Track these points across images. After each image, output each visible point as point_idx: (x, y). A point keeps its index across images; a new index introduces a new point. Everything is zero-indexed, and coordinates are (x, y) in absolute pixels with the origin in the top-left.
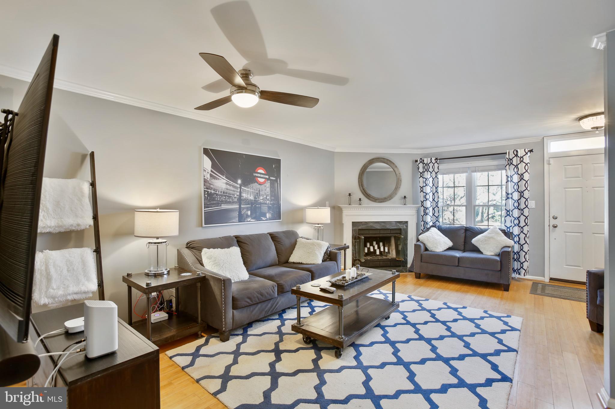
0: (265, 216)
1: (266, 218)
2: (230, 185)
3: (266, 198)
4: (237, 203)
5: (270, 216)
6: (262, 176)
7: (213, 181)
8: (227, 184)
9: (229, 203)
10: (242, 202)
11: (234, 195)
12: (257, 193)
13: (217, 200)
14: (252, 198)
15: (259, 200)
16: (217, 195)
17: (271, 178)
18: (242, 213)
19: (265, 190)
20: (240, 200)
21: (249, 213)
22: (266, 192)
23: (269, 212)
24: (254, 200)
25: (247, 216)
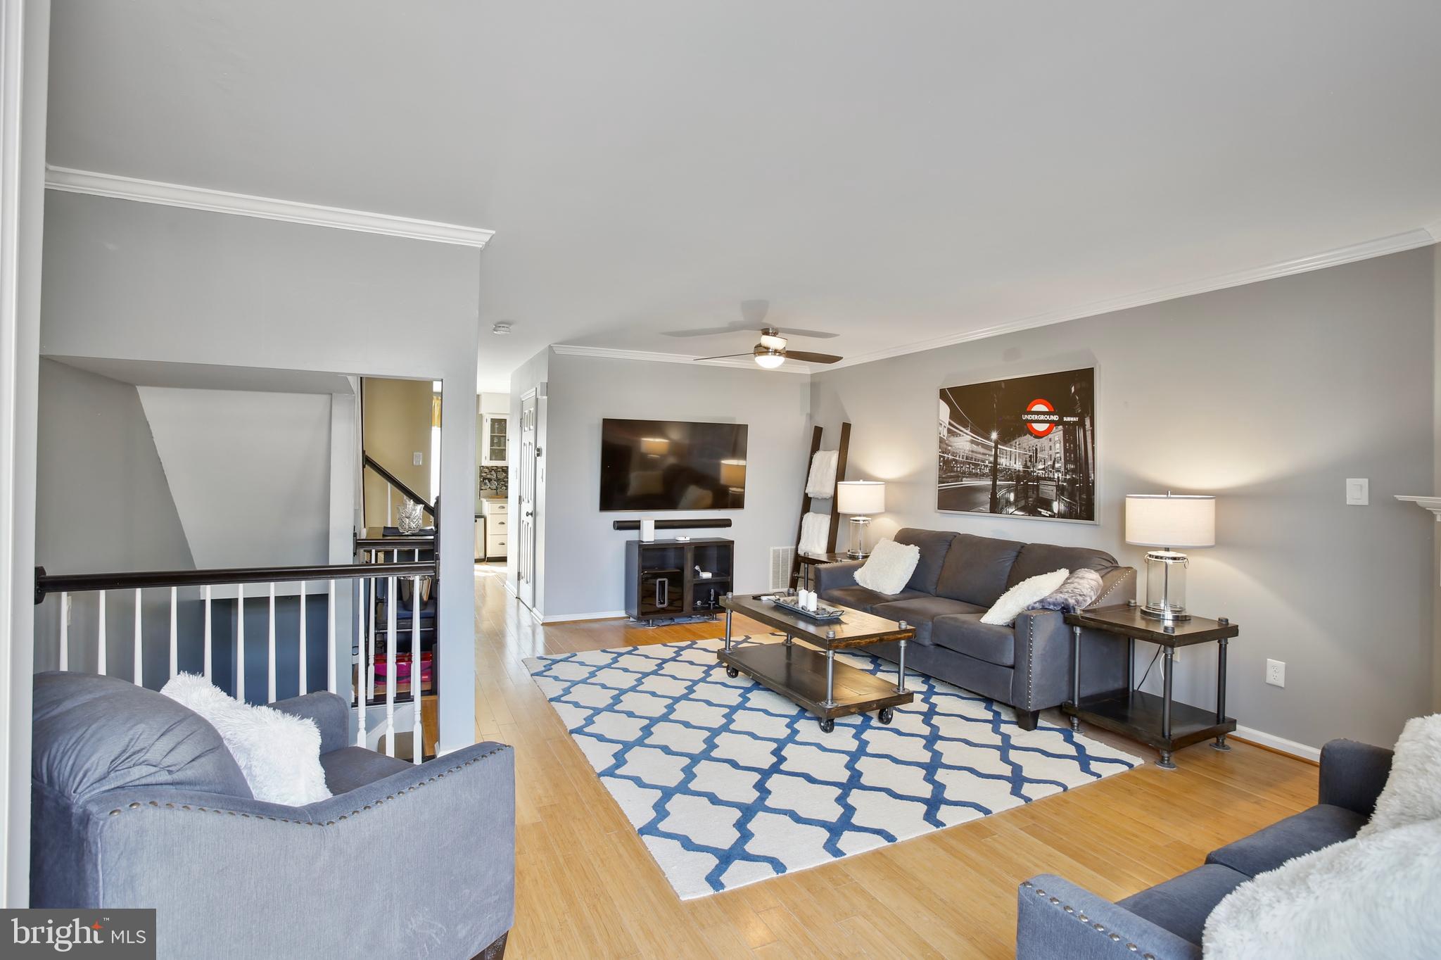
0: (1049, 508)
1: (1052, 511)
2: (978, 444)
3: (1053, 467)
4: (989, 476)
5: (1062, 507)
6: (1042, 417)
7: (953, 439)
8: (972, 442)
9: (976, 476)
10: (999, 475)
11: (983, 461)
12: (1030, 456)
13: (957, 471)
14: (1019, 466)
15: (1034, 472)
16: (957, 462)
17: (1065, 419)
18: (998, 497)
19: (1051, 450)
20: (995, 471)
21: (1012, 497)
22: (1052, 452)
23: (1058, 498)
24: (1024, 471)
25: (1008, 503)
